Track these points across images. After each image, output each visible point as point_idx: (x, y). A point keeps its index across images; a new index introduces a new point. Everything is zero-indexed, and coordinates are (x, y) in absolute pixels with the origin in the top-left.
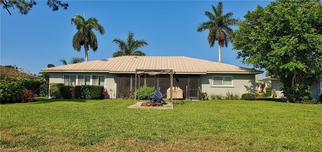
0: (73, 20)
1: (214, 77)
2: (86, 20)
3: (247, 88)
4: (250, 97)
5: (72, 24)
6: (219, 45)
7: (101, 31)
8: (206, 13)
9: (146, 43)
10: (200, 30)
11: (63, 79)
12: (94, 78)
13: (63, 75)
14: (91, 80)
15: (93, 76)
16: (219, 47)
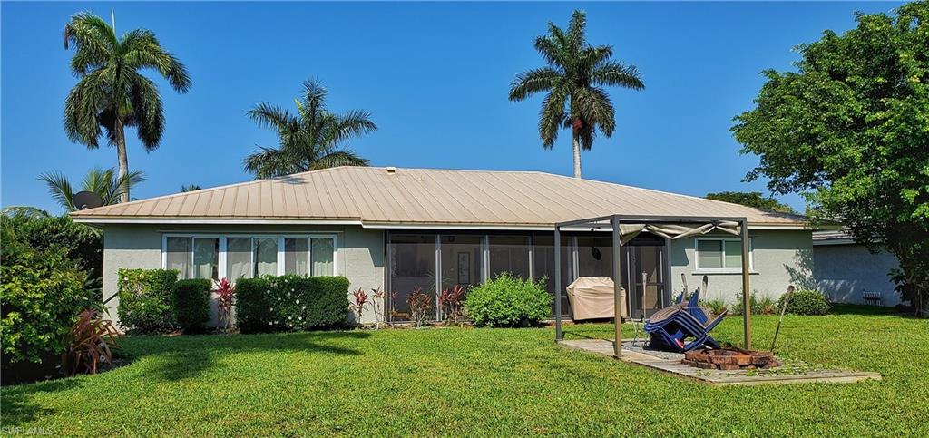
0: (71, 32)
1: (699, 241)
2: (121, 36)
3: (791, 274)
4: (812, 304)
5: (66, 46)
6: (576, 143)
7: (178, 77)
8: (538, 43)
9: (370, 125)
10: (517, 94)
11: (165, 254)
12: (291, 246)
13: (164, 235)
14: (281, 256)
15: (286, 239)
16: (577, 147)
